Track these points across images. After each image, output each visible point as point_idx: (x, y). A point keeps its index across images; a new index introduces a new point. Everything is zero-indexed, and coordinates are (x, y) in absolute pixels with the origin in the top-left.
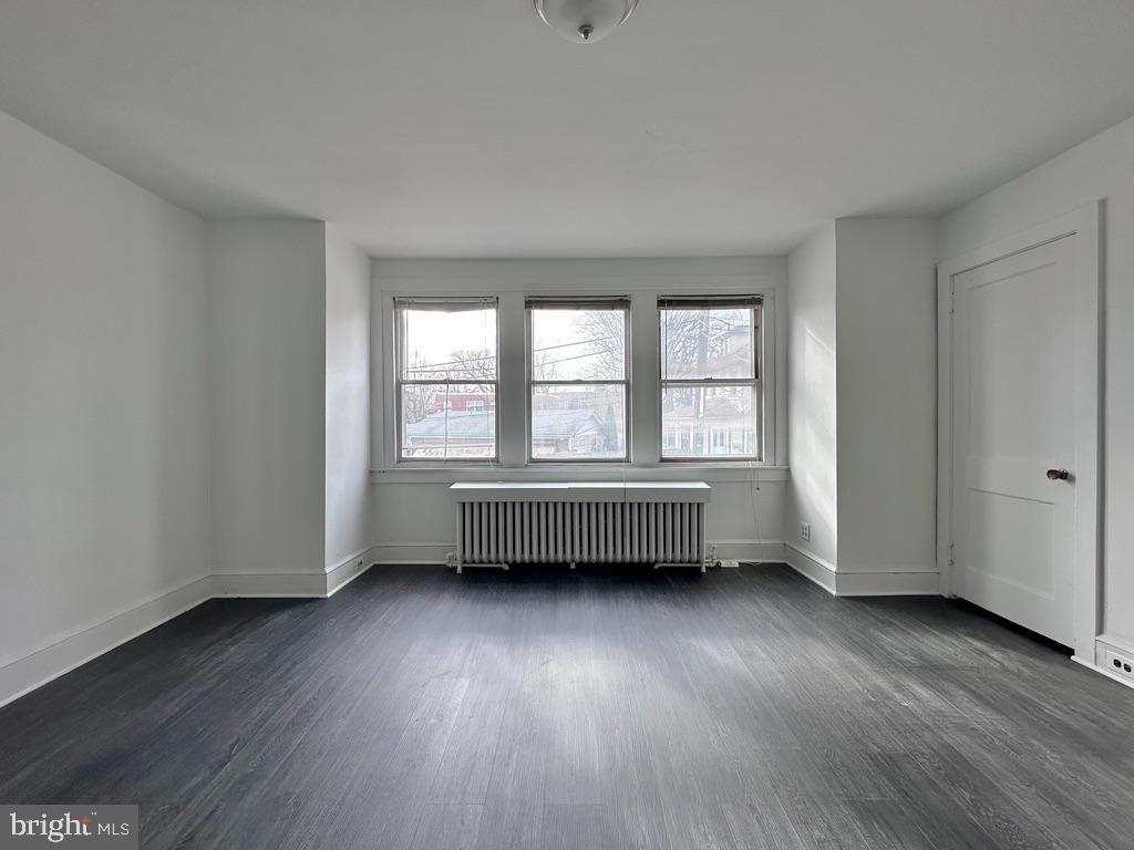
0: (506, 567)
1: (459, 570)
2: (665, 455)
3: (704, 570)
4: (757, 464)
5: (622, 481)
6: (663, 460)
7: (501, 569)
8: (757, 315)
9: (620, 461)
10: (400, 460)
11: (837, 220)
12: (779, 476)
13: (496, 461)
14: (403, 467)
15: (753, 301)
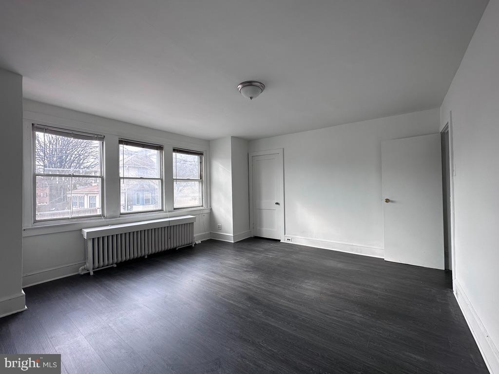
0: (115, 266)
1: (92, 273)
2: (175, 207)
3: (193, 246)
4: (201, 208)
5: (168, 218)
6: (174, 209)
7: (113, 267)
8: (201, 159)
9: (160, 211)
10: (36, 221)
11: (232, 137)
12: (208, 211)
13: (102, 215)
14: (38, 225)
15: (200, 154)
